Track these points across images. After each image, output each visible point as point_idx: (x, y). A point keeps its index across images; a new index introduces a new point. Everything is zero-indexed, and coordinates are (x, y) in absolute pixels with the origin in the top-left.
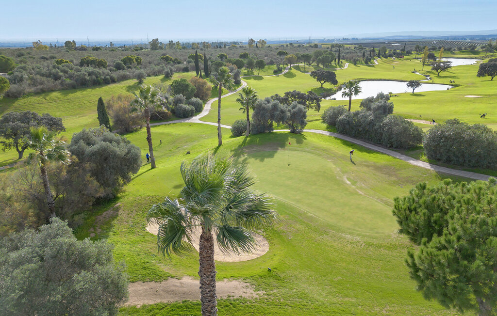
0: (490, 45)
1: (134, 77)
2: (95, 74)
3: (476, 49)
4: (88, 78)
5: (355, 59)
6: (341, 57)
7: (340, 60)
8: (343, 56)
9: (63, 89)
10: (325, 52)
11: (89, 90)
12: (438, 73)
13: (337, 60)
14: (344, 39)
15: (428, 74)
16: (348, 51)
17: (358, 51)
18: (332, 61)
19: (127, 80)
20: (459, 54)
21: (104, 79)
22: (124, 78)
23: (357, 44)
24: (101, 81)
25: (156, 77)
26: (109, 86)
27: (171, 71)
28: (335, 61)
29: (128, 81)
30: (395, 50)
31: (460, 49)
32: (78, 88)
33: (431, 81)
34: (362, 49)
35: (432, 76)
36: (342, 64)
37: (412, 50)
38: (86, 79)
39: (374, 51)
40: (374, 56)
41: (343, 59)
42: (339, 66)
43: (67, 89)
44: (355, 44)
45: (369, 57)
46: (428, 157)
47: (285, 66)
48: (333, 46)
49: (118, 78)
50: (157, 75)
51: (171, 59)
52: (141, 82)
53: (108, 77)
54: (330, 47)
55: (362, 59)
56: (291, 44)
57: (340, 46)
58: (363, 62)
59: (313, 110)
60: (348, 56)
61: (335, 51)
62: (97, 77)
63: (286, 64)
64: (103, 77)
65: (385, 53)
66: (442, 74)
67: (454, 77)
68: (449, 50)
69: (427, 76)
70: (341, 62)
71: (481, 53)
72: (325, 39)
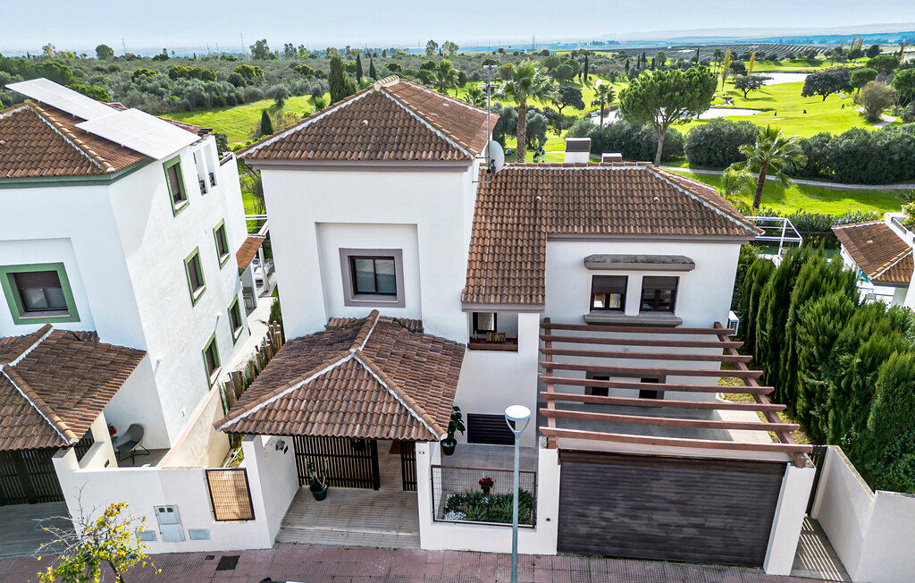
0: (839, 50)
1: (270, 96)
2: (215, 90)
3: (816, 58)
4: (206, 95)
5: (612, 73)
6: (590, 70)
7: (588, 75)
8: (593, 68)
9: (173, 112)
10: (563, 60)
11: (210, 113)
12: (746, 94)
13: (583, 75)
14: (595, 43)
15: (730, 96)
16: (600, 60)
17: (618, 61)
18: (574, 76)
19: (258, 100)
20: (788, 66)
21: (227, 98)
22: (254, 97)
23: (618, 51)
24: (225, 101)
25: (299, 98)
26: (236, 108)
27: (322, 87)
28: (580, 76)
29: (260, 102)
30: (682, 59)
31: (791, 57)
32: (193, 111)
33: (731, 105)
34: (625, 57)
35: (735, 98)
36: (591, 82)
37: (709, 59)
38: (203, 96)
39: (644, 60)
40: (645, 68)
41: (593, 73)
42: (586, 83)
43: (178, 112)
44: (614, 51)
45: (636, 69)
46: (690, 164)
47: (498, 83)
48: (574, 54)
49: (246, 97)
50: (299, 95)
51: (312, 71)
52: (280, 104)
53: (233, 94)
54: (570, 55)
55: (624, 73)
56: (501, 51)
57: (587, 53)
58: (626, 77)
59: (552, 133)
60: (600, 68)
61: (580, 60)
62: (218, 94)
63: (499, 80)
64: (226, 95)
65: (663, 65)
66: (751, 94)
67: (769, 99)
68: (773, 59)
69: (726, 99)
70: (590, 78)
71: (824, 64)
72: (559, 43)
